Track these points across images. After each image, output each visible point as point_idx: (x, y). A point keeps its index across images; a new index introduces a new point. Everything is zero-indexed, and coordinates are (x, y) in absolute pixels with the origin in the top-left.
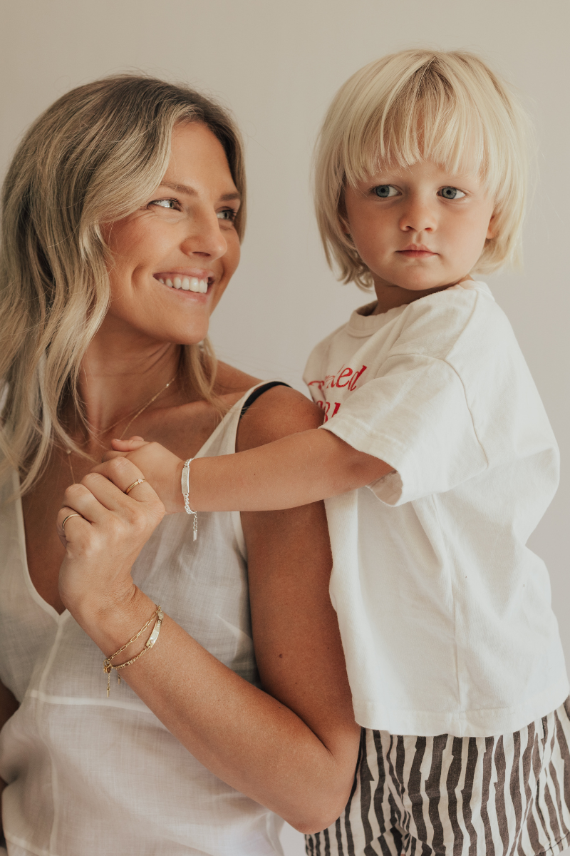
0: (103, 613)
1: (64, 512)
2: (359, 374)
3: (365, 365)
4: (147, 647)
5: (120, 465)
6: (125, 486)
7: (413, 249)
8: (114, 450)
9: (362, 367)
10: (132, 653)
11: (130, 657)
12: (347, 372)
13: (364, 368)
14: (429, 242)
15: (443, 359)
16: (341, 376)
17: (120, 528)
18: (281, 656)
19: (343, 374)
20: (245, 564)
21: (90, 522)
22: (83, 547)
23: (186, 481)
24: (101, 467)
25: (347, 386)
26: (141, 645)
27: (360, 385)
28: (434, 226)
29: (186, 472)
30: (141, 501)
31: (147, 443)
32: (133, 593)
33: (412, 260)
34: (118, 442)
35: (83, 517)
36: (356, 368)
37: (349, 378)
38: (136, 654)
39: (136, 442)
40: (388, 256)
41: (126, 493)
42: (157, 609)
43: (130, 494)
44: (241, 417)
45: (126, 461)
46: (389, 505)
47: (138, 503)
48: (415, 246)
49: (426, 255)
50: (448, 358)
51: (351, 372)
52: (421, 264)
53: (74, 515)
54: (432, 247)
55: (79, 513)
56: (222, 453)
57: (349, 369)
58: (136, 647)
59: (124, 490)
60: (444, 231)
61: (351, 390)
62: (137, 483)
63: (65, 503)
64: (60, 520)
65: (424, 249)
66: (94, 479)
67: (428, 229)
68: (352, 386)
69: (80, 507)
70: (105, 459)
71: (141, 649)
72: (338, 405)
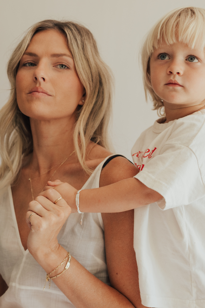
0: (47, 255)
1: (29, 213)
2: (153, 151)
3: (156, 147)
4: (65, 269)
5: (51, 192)
6: (54, 201)
7: (171, 82)
8: (49, 186)
9: (154, 148)
10: (59, 272)
11: (58, 273)
12: (148, 150)
13: (155, 148)
14: (178, 80)
15: (188, 147)
16: (145, 153)
17: (54, 219)
18: (117, 274)
19: (146, 152)
20: (104, 232)
21: (41, 216)
22: (39, 227)
23: (77, 200)
24: (43, 193)
25: (148, 156)
26: (63, 268)
27: (154, 157)
28: (181, 73)
29: (78, 195)
30: (62, 207)
31: (62, 183)
32: (58, 246)
33: (171, 87)
34: (50, 182)
35: (37, 214)
36: (151, 149)
37: (148, 153)
38: (61, 272)
39: (57, 182)
40: (161, 86)
41: (54, 203)
42: (68, 253)
43: (56, 204)
44: (102, 170)
45: (54, 190)
46: (162, 210)
47: (60, 207)
48: (172, 81)
49: (177, 86)
50: (190, 146)
51: (149, 150)
52: (175, 90)
53: (33, 214)
54: (180, 82)
55: (36, 213)
56: (93, 187)
57: (148, 149)
58: (60, 269)
59: (54, 202)
60: (186, 76)
61: (150, 158)
62: (59, 199)
63: (29, 209)
64: (28, 217)
65: (176, 82)
66: (41, 198)
67: (178, 73)
68: (150, 156)
69: (36, 211)
70: (45, 190)
71: (63, 270)
72: (143, 165)
